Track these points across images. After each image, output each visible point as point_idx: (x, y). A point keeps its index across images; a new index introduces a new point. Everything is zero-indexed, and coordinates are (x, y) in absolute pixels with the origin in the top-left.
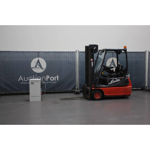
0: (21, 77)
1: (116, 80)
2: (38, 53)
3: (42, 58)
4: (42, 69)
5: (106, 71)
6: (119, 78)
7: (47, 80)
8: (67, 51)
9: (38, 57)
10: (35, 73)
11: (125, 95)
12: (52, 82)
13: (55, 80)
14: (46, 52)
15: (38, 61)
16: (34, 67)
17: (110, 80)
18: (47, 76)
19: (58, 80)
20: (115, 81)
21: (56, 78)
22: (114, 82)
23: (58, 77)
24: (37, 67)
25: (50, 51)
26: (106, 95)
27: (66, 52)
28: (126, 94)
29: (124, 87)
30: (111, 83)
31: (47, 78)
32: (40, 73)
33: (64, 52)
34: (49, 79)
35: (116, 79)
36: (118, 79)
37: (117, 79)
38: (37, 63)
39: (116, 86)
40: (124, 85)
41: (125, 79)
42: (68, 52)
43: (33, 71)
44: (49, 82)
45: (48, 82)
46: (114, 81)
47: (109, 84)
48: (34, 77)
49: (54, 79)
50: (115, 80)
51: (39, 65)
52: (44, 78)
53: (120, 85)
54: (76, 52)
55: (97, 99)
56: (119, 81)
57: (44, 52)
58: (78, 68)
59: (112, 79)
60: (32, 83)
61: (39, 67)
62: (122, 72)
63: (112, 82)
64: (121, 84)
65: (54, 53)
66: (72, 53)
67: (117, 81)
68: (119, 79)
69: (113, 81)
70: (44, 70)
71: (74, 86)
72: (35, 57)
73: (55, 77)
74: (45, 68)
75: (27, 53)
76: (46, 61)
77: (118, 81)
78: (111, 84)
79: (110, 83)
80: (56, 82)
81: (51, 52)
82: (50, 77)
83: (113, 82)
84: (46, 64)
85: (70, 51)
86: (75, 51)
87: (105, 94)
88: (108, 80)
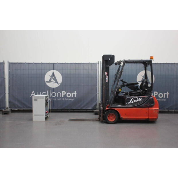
0: (33, 92)
2: (53, 65)
3: (57, 70)
4: (58, 83)
5: (128, 87)
6: (141, 97)
7: (63, 96)
8: (87, 62)
9: (53, 70)
10: (50, 87)
11: (148, 119)
12: (69, 99)
13: (72, 97)
14: (63, 64)
15: (53, 74)
16: (49, 80)
17: (129, 99)
18: (63, 92)
19: (75, 97)
20: (136, 100)
21: (74, 95)
22: (134, 102)
23: (75, 93)
24: (51, 81)
25: (67, 62)
26: (123, 117)
27: (86, 64)
28: (150, 118)
29: (148, 109)
30: (130, 103)
31: (63, 94)
32: (55, 88)
33: (84, 64)
34: (65, 96)
35: (137, 98)
36: (139, 98)
37: (138, 99)
38: (52, 76)
39: (136, 107)
41: (149, 98)
42: (89, 64)
43: (47, 85)
44: (65, 99)
45: (63, 99)
46: (135, 101)
47: (127, 104)
48: (48, 93)
49: (71, 95)
51: (53, 79)
52: (59, 94)
53: (141, 106)
54: (98, 64)
55: (111, 122)
56: (141, 100)
57: (60, 64)
58: (100, 83)
59: (132, 98)
60: (36, 100)
61: (54, 81)
62: (146, 89)
64: (143, 104)
65: (71, 65)
66: (93, 65)
67: (138, 101)
68: (141, 98)
69: (132, 100)
70: (60, 84)
71: (94, 104)
72: (50, 70)
73: (72, 94)
74: (61, 83)
75: (41, 65)
76: (62, 74)
77: (139, 100)
78: (130, 104)
79: (129, 103)
80: (73, 100)
81: (68, 64)
82: (66, 93)
83: (133, 102)
84: (62, 78)
85: (91, 62)
86: (97, 62)
87: (121, 117)
88: (126, 99)
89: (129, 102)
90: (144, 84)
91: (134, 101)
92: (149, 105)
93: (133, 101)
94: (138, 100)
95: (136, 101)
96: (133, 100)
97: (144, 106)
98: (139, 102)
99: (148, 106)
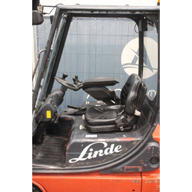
1: (104, 149)
6: (118, 140)
17: (79, 147)
20: (101, 151)
22: (95, 156)
29: (140, 179)
30: (81, 158)
35: (106, 145)
36: (113, 146)
37: (109, 146)
39: (101, 172)
40: (138, 169)
41: (145, 145)
46: (96, 153)
47: (70, 161)
50: (99, 146)
53: (119, 167)
56: (116, 150)
59: (86, 144)
62: (138, 113)
63: (86, 156)
67: (106, 153)
68: (116, 144)
69: (88, 151)
77: (111, 152)
78: (80, 161)
79: (77, 160)
83: (89, 157)
88: (68, 148)
89: (78, 156)
90: (132, 94)
91: (93, 152)
92: (144, 168)
93: (90, 154)
94: (106, 150)
95: (101, 155)
96: (91, 150)
97: (127, 169)
98: (109, 155)
99: (140, 170)
